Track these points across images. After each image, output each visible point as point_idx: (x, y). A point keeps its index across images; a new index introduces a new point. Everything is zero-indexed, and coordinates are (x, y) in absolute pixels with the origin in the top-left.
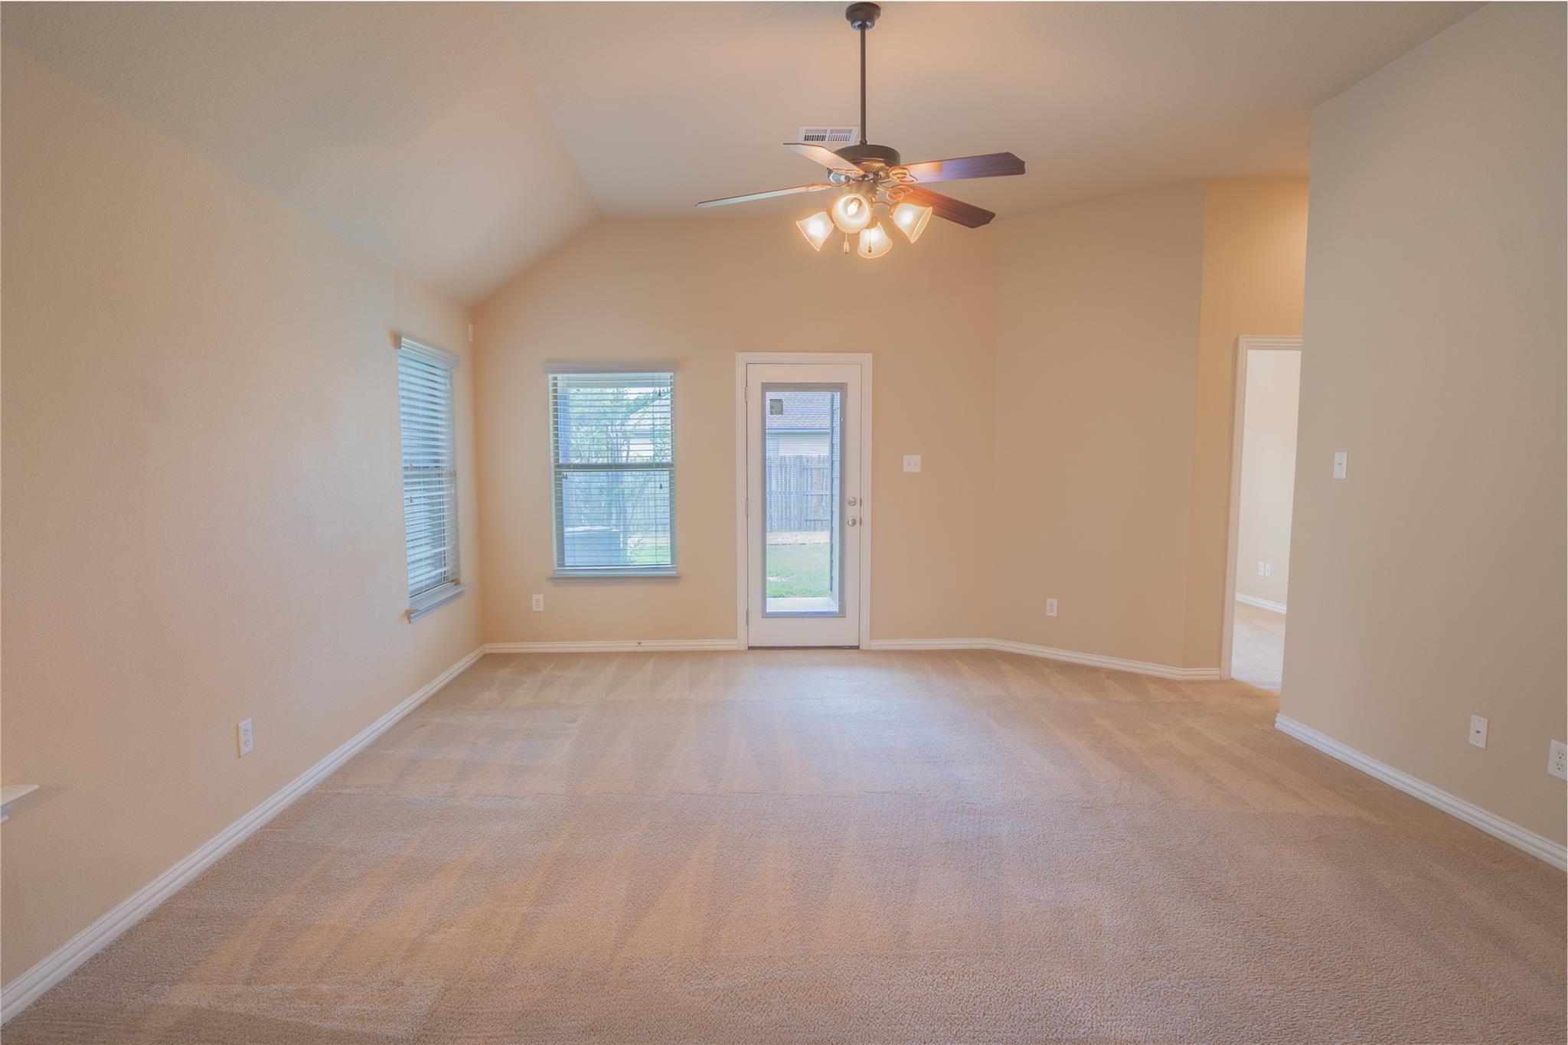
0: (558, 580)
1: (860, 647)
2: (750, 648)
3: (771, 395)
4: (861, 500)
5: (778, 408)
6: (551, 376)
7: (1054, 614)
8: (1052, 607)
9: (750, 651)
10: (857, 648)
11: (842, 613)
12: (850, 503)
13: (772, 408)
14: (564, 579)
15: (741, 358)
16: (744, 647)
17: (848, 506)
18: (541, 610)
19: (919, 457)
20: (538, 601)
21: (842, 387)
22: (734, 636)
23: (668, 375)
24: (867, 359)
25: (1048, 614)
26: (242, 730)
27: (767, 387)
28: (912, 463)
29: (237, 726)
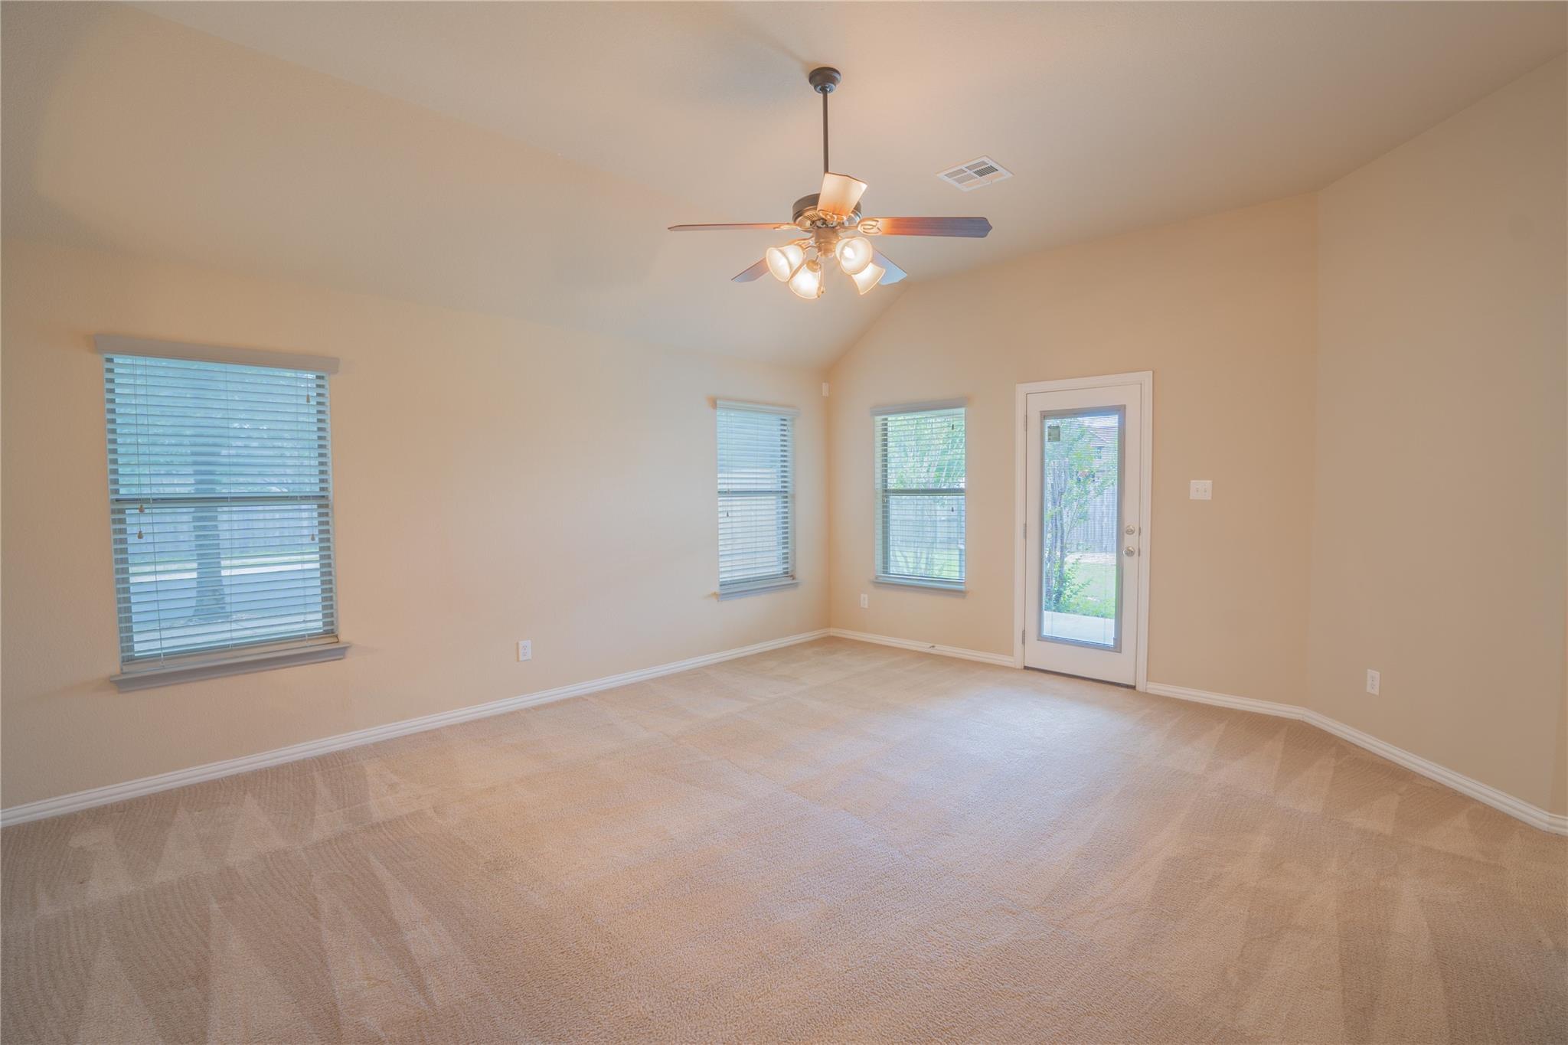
0: (878, 584)
1: (1137, 688)
2: (1026, 668)
3: (1050, 422)
4: (1140, 529)
5: (1056, 434)
6: (879, 419)
7: (1376, 691)
8: (1373, 681)
9: (1026, 671)
10: (1133, 687)
11: (1117, 647)
12: (1128, 532)
13: (1050, 435)
14: (886, 584)
15: (1021, 389)
16: (1020, 666)
17: (1126, 536)
18: (866, 606)
19: (1209, 482)
20: (864, 600)
21: (1120, 410)
22: (1010, 652)
23: (962, 410)
24: (1147, 377)
25: (1369, 689)
26: (521, 646)
27: (1045, 415)
28: (1201, 489)
29: (518, 644)
